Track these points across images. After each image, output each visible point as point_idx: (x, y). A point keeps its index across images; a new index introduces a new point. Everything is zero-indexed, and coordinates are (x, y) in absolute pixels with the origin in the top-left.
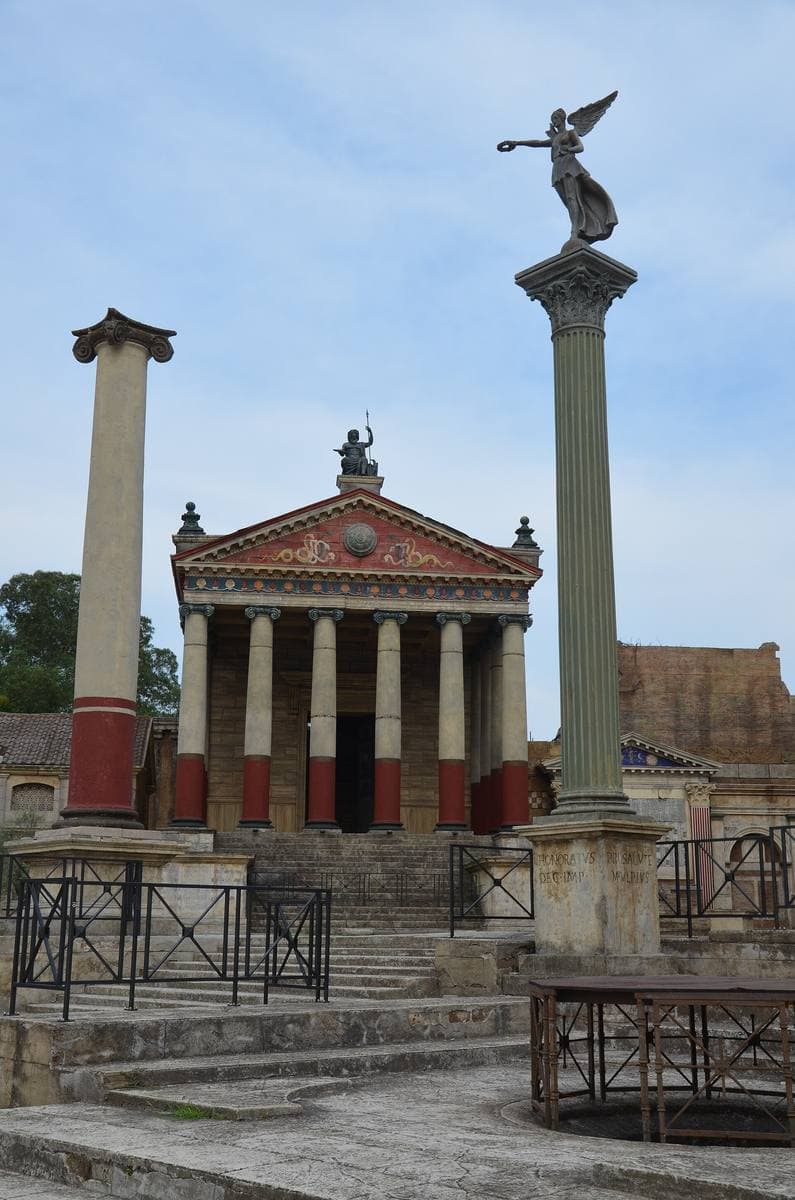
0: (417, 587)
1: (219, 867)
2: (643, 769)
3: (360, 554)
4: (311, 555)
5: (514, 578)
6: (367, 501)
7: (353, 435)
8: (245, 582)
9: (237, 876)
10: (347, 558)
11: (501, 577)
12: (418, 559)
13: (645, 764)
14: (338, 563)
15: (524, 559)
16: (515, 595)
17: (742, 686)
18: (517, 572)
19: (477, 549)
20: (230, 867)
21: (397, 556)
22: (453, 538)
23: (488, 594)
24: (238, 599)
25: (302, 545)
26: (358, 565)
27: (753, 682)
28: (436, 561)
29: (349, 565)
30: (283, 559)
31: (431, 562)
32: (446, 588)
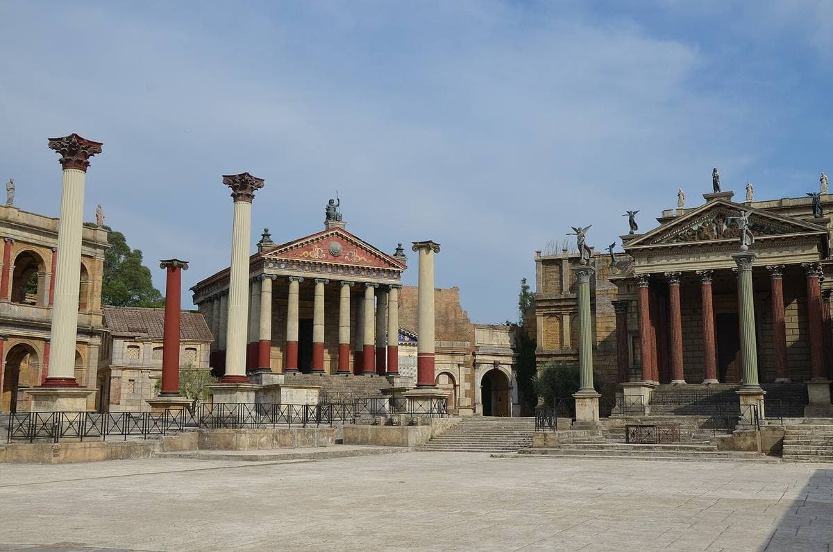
0: (358, 270)
1: (308, 390)
3: (335, 255)
4: (316, 254)
5: (396, 269)
6: (340, 232)
7: (331, 202)
8: (289, 264)
9: (315, 394)
10: (330, 257)
11: (391, 269)
12: (359, 259)
14: (327, 258)
15: (400, 261)
16: (395, 276)
17: (443, 306)
18: (397, 267)
19: (382, 256)
20: (312, 390)
21: (350, 257)
22: (373, 251)
23: (385, 275)
24: (286, 273)
25: (312, 250)
26: (334, 260)
28: (365, 260)
29: (331, 260)
30: (303, 256)
31: (363, 260)
32: (369, 271)
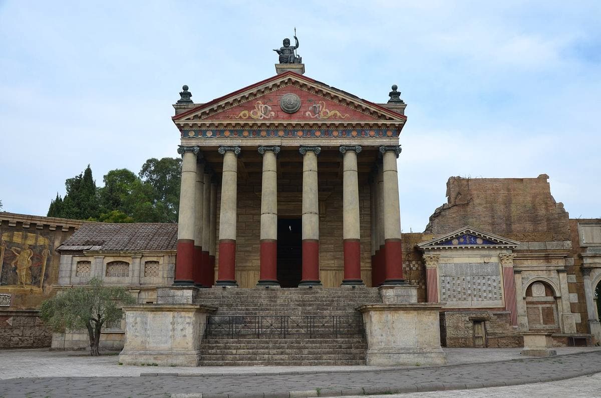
0: (327, 130)
1: (176, 314)
2: (475, 246)
3: (291, 112)
4: (260, 114)
5: (388, 122)
6: (294, 79)
7: (286, 42)
8: (219, 131)
10: (281, 115)
11: (380, 122)
12: (327, 114)
13: (476, 243)
14: (277, 117)
15: (395, 110)
16: (390, 133)
17: (529, 199)
18: (390, 119)
19: (364, 106)
20: (183, 314)
21: (314, 112)
22: (349, 99)
23: (372, 133)
24: (214, 142)
25: (254, 108)
26: (290, 118)
27: (535, 197)
28: (339, 114)
29: (283, 119)
30: (242, 116)
31: (335, 115)
32: (345, 129)
